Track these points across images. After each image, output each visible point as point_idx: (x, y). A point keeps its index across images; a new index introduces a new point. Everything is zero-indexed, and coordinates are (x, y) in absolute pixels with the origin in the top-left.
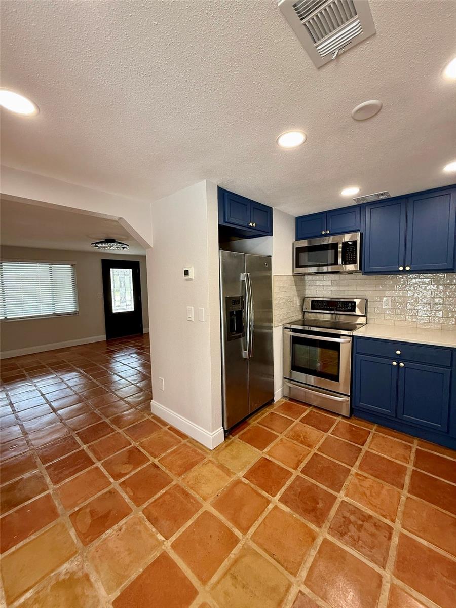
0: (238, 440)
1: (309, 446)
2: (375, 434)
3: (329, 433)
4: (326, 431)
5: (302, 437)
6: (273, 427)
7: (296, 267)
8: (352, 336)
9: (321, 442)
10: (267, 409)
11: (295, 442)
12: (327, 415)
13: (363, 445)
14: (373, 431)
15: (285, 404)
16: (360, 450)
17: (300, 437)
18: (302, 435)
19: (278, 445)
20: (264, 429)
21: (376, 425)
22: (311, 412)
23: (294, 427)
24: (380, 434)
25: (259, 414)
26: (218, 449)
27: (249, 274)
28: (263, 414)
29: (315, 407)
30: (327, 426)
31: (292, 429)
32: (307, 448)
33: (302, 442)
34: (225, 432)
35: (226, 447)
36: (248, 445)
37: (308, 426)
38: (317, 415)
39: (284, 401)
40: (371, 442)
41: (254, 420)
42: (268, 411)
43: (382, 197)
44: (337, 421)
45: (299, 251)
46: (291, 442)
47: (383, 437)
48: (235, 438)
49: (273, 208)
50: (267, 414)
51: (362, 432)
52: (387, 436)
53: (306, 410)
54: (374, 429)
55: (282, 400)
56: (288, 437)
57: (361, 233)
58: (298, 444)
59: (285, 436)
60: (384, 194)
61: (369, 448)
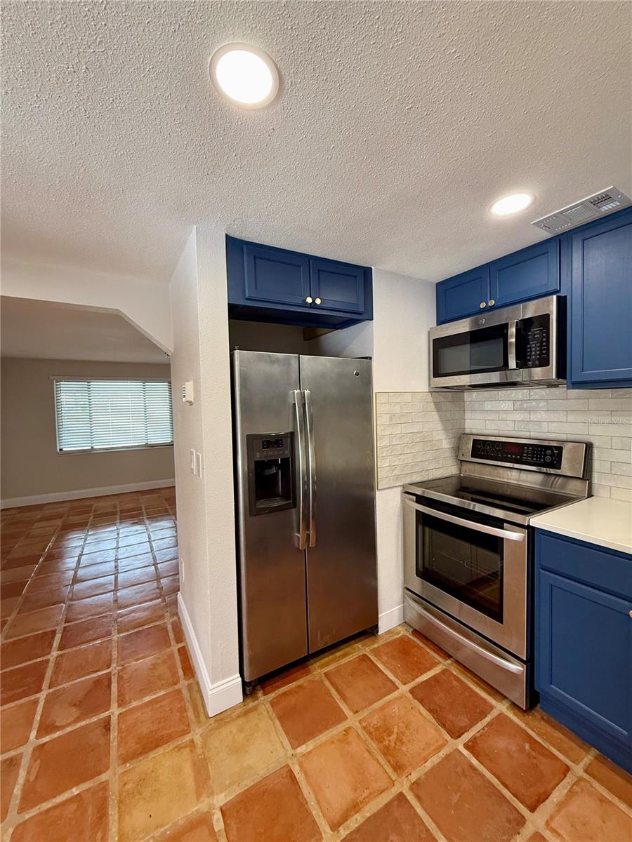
0: (268, 705)
1: (398, 768)
2: (580, 779)
3: (460, 744)
4: (456, 734)
5: (394, 736)
6: (348, 695)
7: (434, 377)
8: (532, 531)
9: (429, 765)
10: (359, 645)
11: (373, 745)
12: (478, 690)
13: (533, 809)
14: (578, 770)
15: (403, 640)
16: (521, 821)
17: (390, 733)
18: (396, 730)
19: (333, 742)
20: (329, 694)
21: (594, 752)
22: (445, 672)
23: (389, 703)
24: (596, 784)
25: (338, 654)
26: (223, 718)
27: (307, 392)
28: (345, 655)
29: (457, 662)
30: (463, 721)
31: (382, 709)
32: (390, 771)
33: (386, 752)
34: (244, 684)
35: (246, 713)
36: (277, 722)
37: (422, 709)
38: (455, 683)
39: (404, 632)
40: (561, 806)
41: (322, 667)
42: (361, 648)
43: (607, 208)
44: (494, 713)
45: (439, 346)
46: (365, 742)
47: (602, 800)
48: (264, 700)
49: (373, 268)
50: (355, 655)
51: (544, 764)
52: (615, 800)
53: (437, 663)
54: (582, 762)
55: (400, 628)
56: (364, 728)
57: (559, 298)
58: (376, 752)
59: (360, 722)
61: (547, 823)
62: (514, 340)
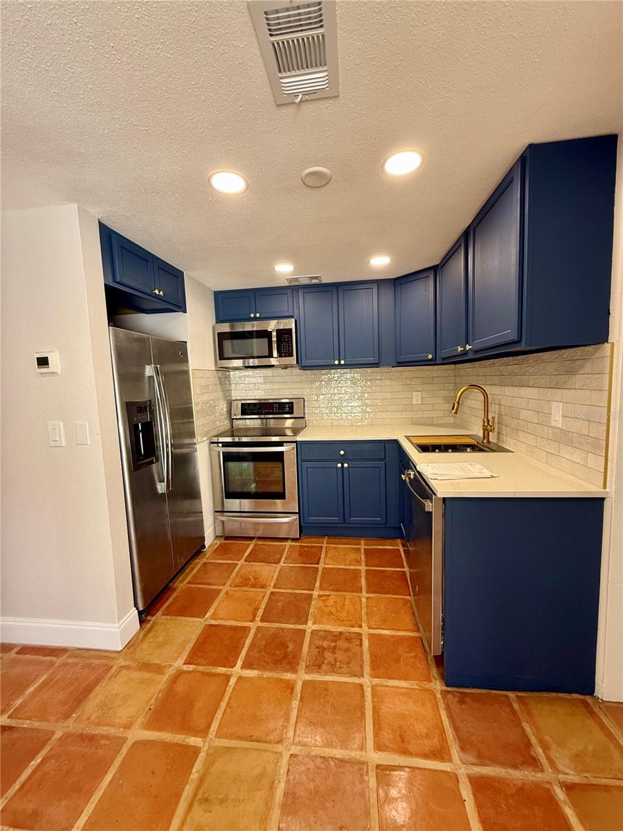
0: (163, 617)
1: (263, 586)
2: (327, 547)
3: (282, 563)
4: (278, 562)
5: (252, 580)
6: (212, 581)
7: (220, 359)
8: (296, 442)
9: (275, 577)
10: (197, 560)
11: (245, 588)
12: (275, 543)
13: (318, 564)
14: (325, 545)
15: (221, 545)
16: (317, 569)
17: (249, 579)
18: (251, 577)
19: (223, 601)
20: (200, 588)
21: (326, 537)
22: (255, 545)
23: (239, 571)
24: (332, 545)
25: (187, 571)
26: (131, 645)
27: (158, 366)
28: (193, 569)
29: (259, 538)
30: (278, 556)
31: (237, 575)
32: (261, 590)
33: (253, 586)
34: (140, 613)
35: (145, 635)
36: (180, 618)
37: (256, 564)
38: (264, 546)
39: (218, 542)
40: (325, 557)
41: (182, 582)
42: (199, 563)
43: (314, 281)
44: (288, 546)
45: (222, 337)
46: (240, 590)
47: (335, 548)
48: (159, 617)
49: (185, 272)
50: (199, 566)
51: (314, 550)
52: (338, 546)
53: (248, 546)
54: (324, 543)
55: (215, 542)
56: (235, 586)
57: (296, 321)
58: (249, 589)
59: (230, 586)
60: (316, 278)
61: (325, 564)
62: (275, 339)
